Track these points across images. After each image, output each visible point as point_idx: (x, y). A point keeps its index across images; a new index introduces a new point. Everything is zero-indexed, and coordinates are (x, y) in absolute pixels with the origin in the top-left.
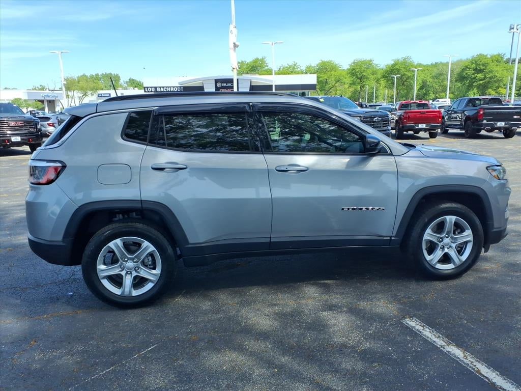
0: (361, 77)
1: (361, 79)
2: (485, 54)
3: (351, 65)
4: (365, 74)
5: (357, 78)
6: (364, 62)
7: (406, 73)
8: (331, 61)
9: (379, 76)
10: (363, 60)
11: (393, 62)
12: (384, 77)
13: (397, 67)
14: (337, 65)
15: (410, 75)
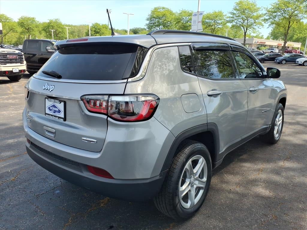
0: (28, 28)
1: (28, 29)
2: (99, 23)
3: (19, 20)
4: (31, 27)
5: (26, 29)
6: (29, 19)
7: (58, 29)
8: (4, 15)
9: (41, 29)
10: (28, 17)
11: (48, 21)
12: (44, 30)
13: (52, 24)
14: (9, 18)
15: (60, 30)
